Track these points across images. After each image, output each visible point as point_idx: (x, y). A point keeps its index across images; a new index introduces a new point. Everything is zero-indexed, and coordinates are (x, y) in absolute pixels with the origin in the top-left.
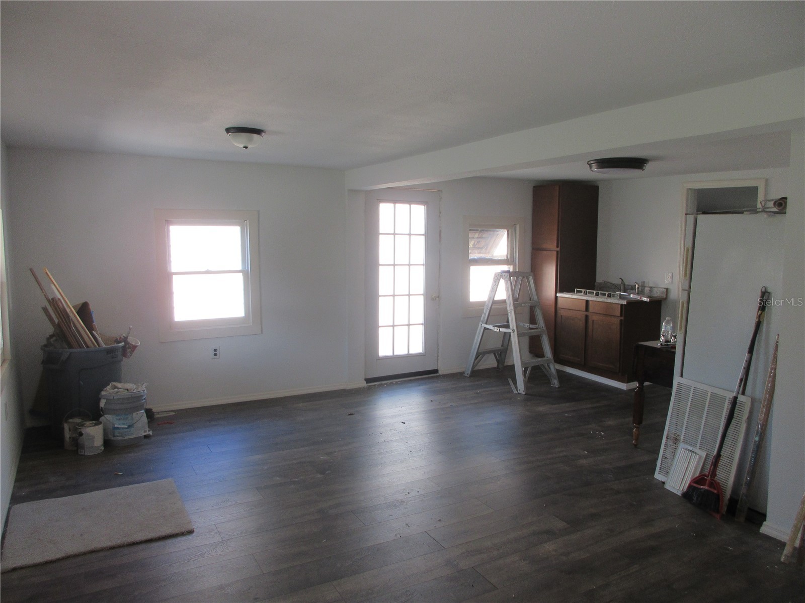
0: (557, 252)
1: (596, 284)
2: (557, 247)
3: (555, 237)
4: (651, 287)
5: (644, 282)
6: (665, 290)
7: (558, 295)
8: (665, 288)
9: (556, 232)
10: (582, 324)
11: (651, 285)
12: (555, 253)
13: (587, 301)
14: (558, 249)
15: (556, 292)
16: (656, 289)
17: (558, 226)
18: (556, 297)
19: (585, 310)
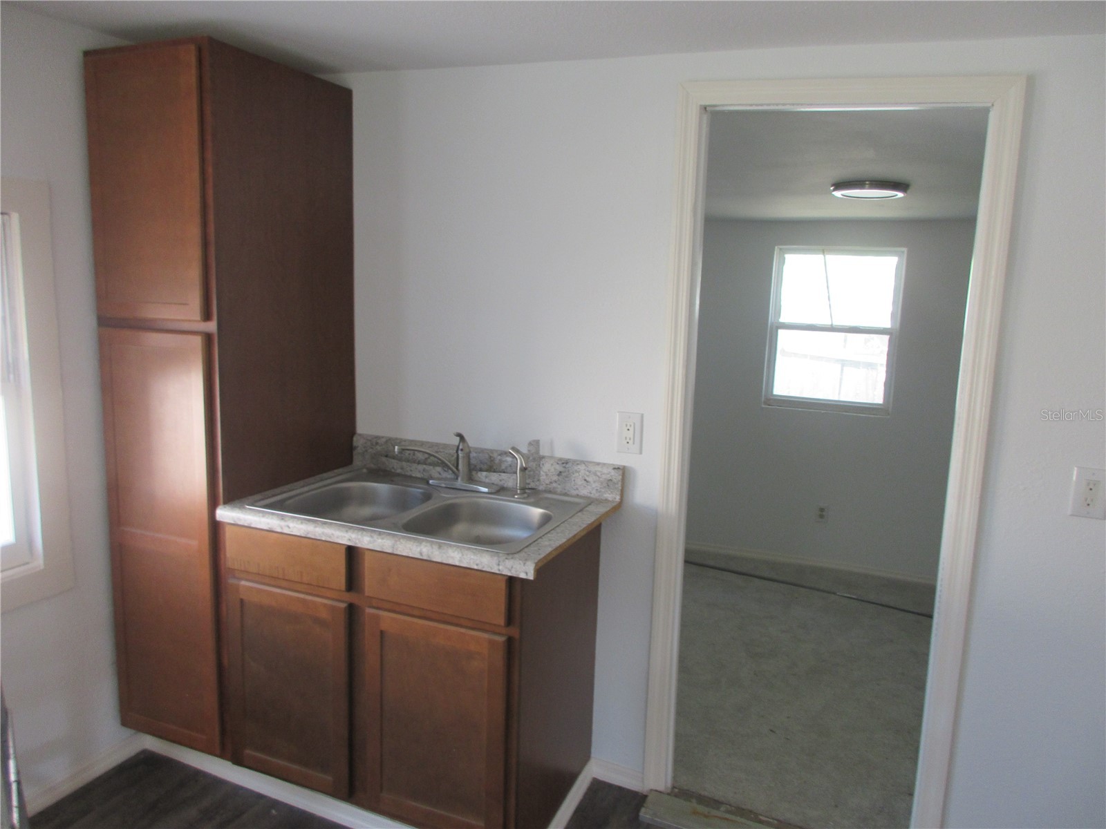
0: (208, 338)
1: (357, 442)
2: (207, 316)
3: (194, 274)
4: (565, 462)
5: (537, 442)
6: (617, 476)
7: (225, 514)
8: (617, 468)
9: (195, 252)
10: (332, 640)
11: (561, 452)
12: (197, 341)
13: (352, 553)
14: (212, 326)
15: (213, 503)
16: (582, 467)
17: (204, 224)
18: (216, 528)
19: (343, 586)
